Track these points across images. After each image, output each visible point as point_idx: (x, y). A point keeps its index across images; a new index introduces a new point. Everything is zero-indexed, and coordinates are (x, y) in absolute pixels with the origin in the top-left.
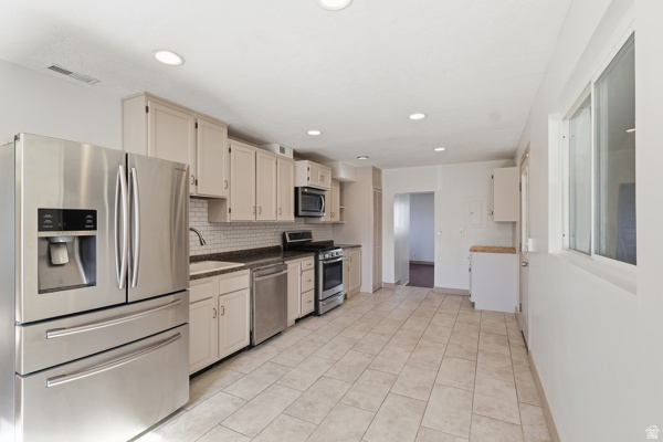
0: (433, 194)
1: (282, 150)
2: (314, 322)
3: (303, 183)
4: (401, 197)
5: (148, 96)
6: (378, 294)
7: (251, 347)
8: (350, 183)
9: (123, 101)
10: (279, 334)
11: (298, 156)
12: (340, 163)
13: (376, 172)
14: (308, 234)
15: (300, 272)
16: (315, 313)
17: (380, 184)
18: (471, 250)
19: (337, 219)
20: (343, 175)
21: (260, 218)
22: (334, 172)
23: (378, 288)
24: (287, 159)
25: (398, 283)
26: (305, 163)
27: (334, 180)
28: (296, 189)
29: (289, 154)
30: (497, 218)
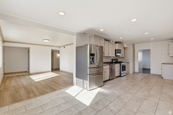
0: (150, 50)
1: (113, 42)
2: (120, 78)
3: (117, 48)
4: (140, 51)
5: (94, 35)
6: (134, 74)
7: (109, 80)
8: (126, 48)
9: (90, 36)
10: (113, 79)
11: (116, 43)
12: (125, 44)
13: (134, 45)
14: (117, 59)
15: (117, 67)
16: (120, 76)
17: (134, 48)
18: (162, 64)
19: (123, 56)
20: (125, 46)
21: (109, 56)
22: (123, 45)
23: (134, 73)
24: (114, 44)
25: (139, 72)
26: (117, 44)
27: (123, 47)
28: (116, 50)
29: (114, 42)
30: (170, 55)
